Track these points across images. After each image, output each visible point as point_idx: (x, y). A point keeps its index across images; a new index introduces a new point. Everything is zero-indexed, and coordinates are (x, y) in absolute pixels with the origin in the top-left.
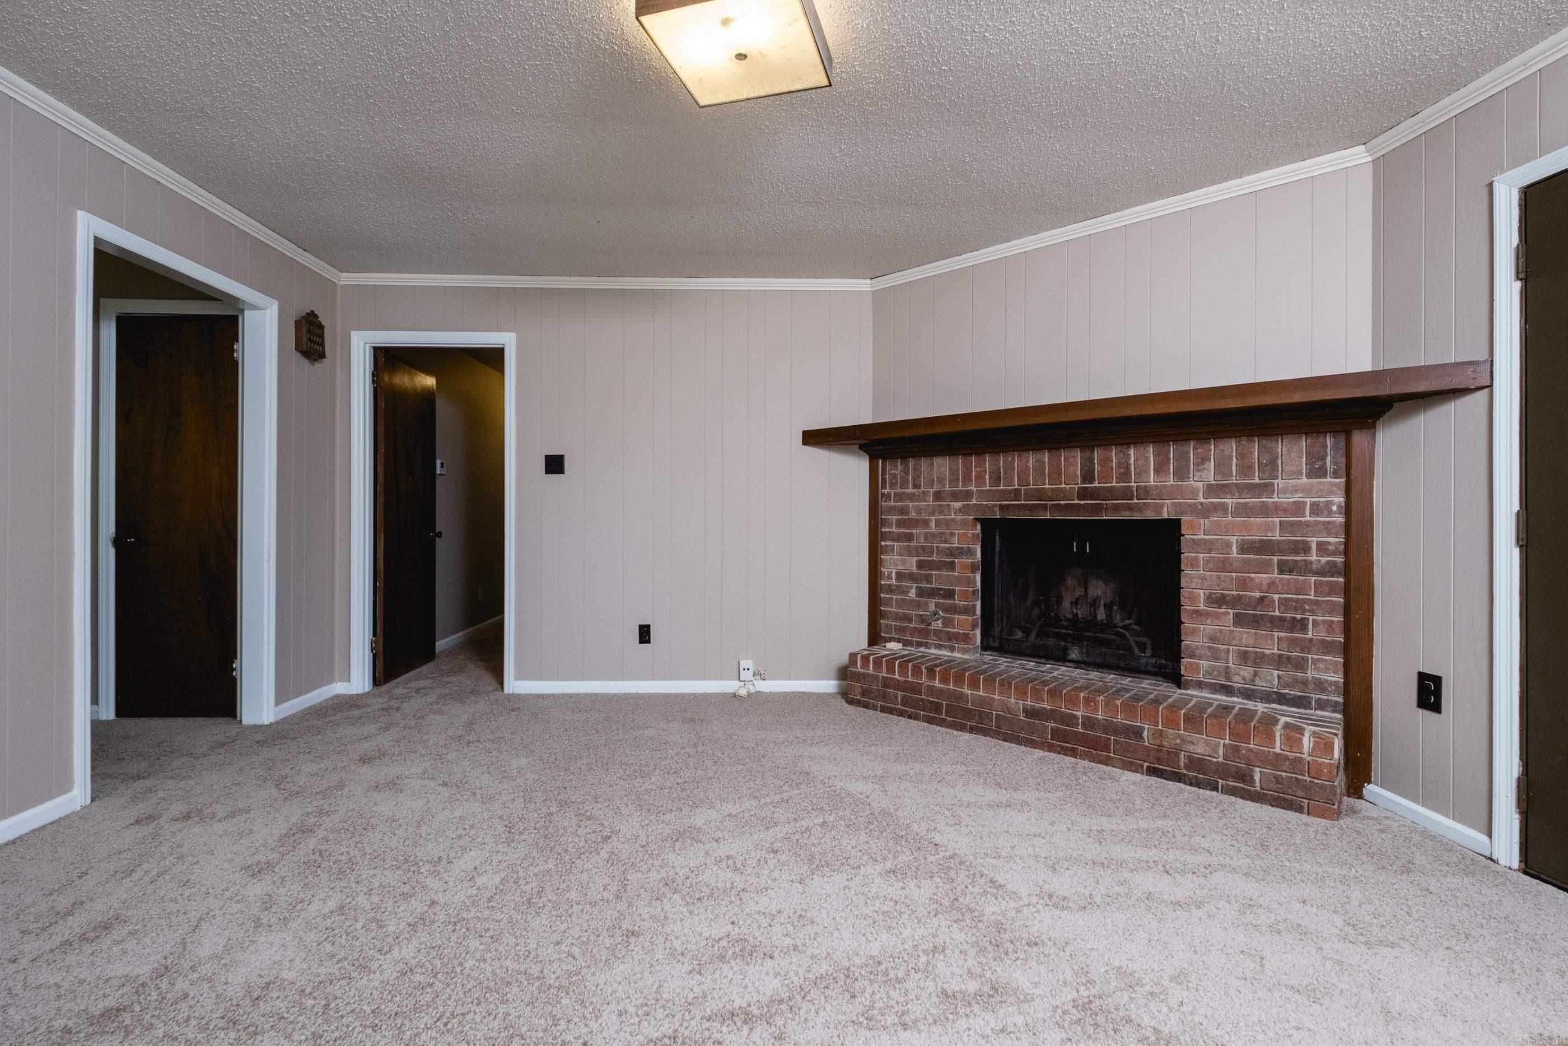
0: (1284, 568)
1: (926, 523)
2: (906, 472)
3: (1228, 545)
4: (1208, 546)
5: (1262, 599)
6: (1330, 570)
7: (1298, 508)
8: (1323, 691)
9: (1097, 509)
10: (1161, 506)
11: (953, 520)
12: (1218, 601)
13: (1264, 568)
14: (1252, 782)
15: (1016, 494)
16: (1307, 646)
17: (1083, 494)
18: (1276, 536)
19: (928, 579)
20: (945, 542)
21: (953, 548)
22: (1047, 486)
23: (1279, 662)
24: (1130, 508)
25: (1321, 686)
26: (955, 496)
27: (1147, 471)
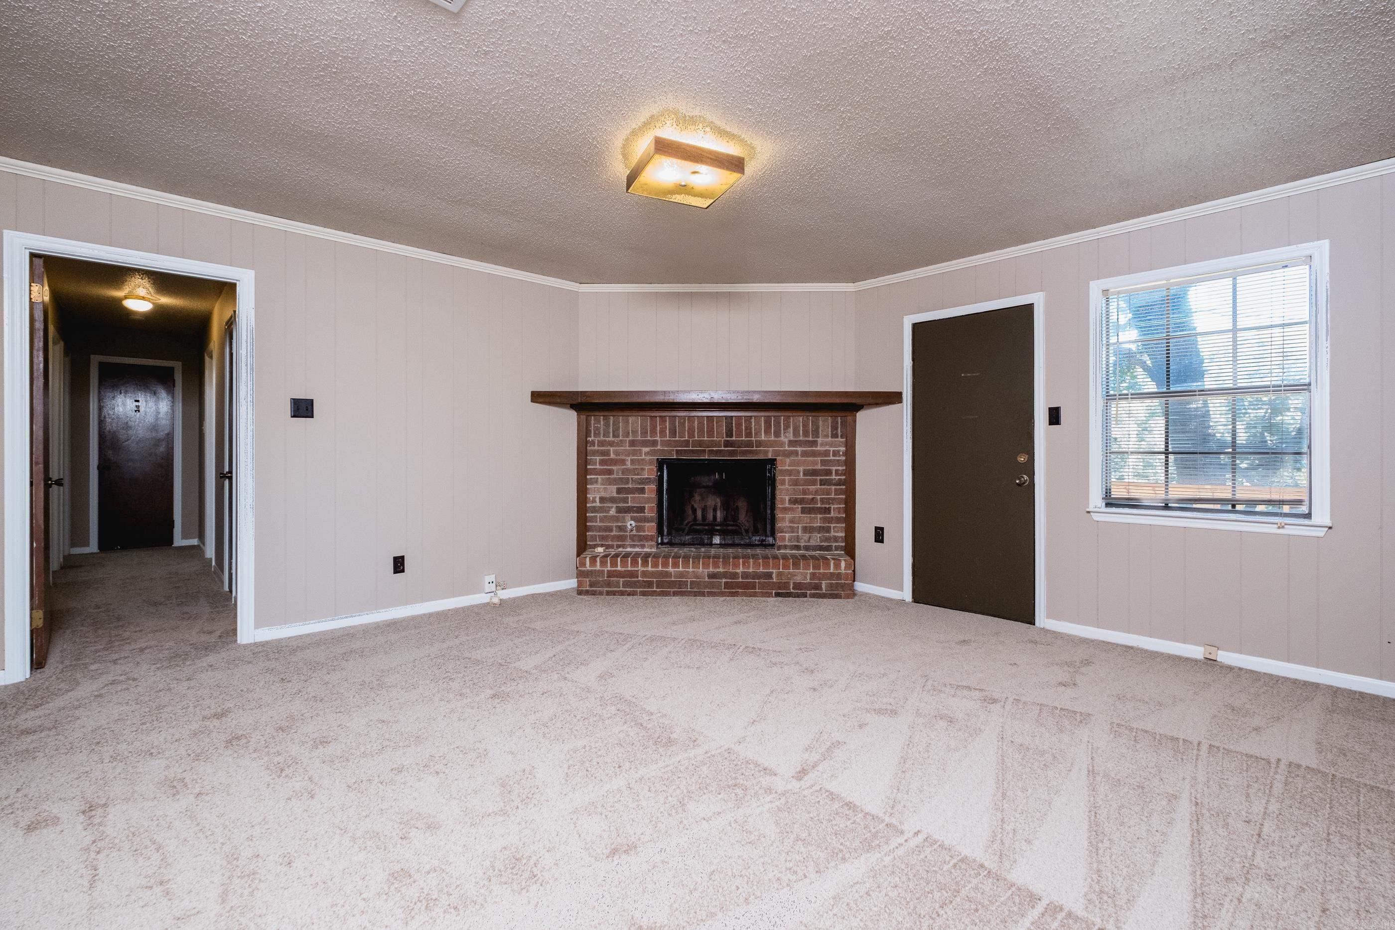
0: (822, 483)
1: (623, 462)
2: (607, 425)
3: (798, 472)
4: (789, 473)
5: (813, 499)
6: (839, 483)
7: (827, 453)
8: (837, 542)
9: (732, 453)
10: (767, 452)
11: (643, 460)
12: (794, 501)
13: (813, 483)
14: (821, 589)
15: (687, 443)
16: (830, 520)
17: (727, 444)
18: (819, 467)
19: (625, 500)
20: (638, 474)
21: (644, 479)
22: (706, 439)
23: (821, 529)
24: (751, 452)
25: (836, 539)
26: (645, 443)
27: (760, 432)
